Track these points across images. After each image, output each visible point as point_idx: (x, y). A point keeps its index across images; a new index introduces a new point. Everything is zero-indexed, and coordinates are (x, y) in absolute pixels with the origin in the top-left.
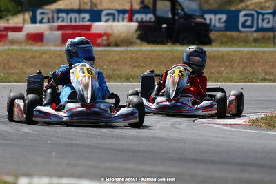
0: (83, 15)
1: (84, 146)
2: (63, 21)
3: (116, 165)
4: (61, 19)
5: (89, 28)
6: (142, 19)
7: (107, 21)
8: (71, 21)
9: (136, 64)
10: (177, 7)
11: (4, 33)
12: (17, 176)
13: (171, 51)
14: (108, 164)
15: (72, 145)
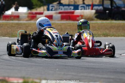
0: (70, 7)
1: (71, 66)
2: (61, 10)
3: (85, 74)
4: (60, 9)
5: (73, 13)
6: (97, 9)
7: (81, 9)
8: (65, 10)
9: (94, 29)
10: (113, 3)
11: (35, 15)
12: (41, 80)
13: (111, 23)
14: (82, 74)
15: (66, 66)
